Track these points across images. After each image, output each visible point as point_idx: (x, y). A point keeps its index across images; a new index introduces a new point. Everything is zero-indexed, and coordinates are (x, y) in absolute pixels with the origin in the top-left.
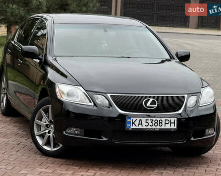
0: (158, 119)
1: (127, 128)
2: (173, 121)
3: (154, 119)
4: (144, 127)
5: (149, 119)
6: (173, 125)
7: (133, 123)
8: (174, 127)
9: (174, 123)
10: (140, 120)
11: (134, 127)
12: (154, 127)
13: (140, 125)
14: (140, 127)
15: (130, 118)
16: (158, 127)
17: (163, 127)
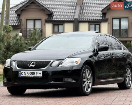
0: (33, 72)
1: (19, 76)
2: (40, 73)
3: (31, 72)
4: (26, 76)
5: (29, 71)
6: (40, 74)
7: (22, 74)
8: (40, 76)
9: (41, 74)
10: (25, 72)
11: (22, 76)
12: (31, 76)
13: (25, 75)
14: (25, 76)
15: (20, 71)
16: (33, 76)
17: (35, 76)
